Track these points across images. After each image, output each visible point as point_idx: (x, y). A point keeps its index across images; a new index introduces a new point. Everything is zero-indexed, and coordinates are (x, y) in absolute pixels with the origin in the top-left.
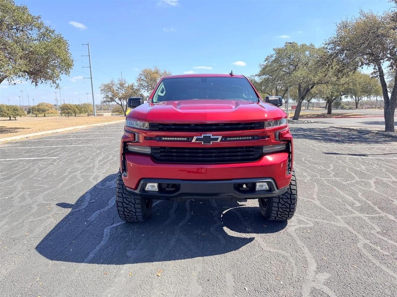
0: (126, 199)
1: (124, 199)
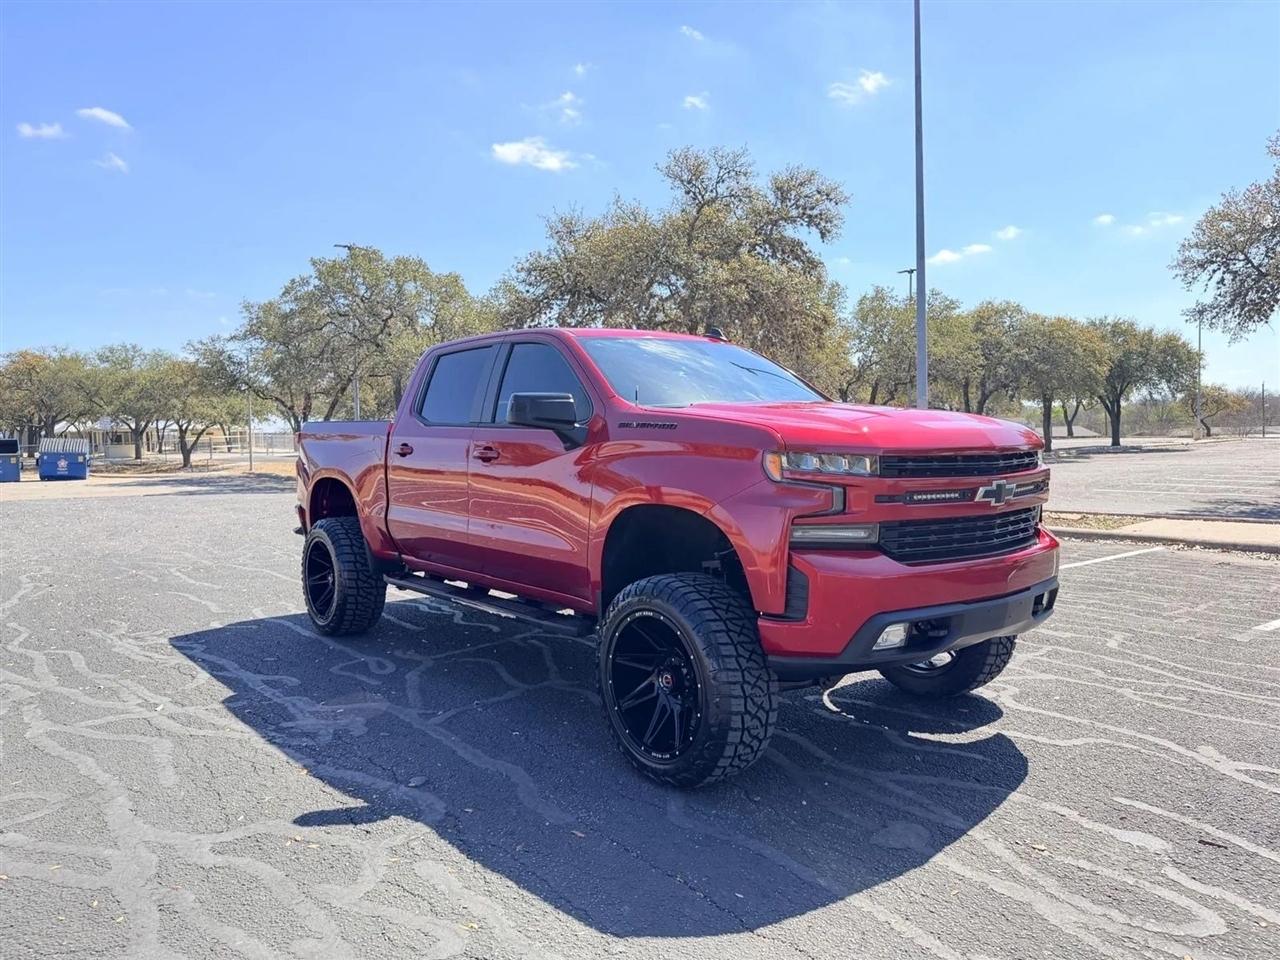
0: (750, 674)
1: (746, 673)
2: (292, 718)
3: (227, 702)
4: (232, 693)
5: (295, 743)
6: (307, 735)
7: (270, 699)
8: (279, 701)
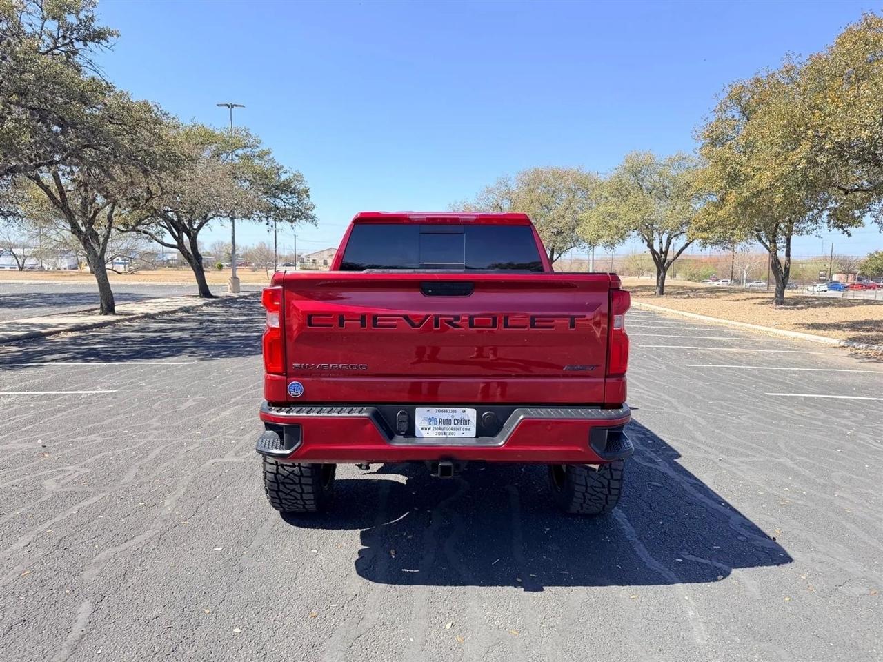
2: (638, 438)
3: (679, 456)
4: (677, 460)
5: (637, 428)
6: (631, 429)
7: (651, 451)
8: (645, 448)
